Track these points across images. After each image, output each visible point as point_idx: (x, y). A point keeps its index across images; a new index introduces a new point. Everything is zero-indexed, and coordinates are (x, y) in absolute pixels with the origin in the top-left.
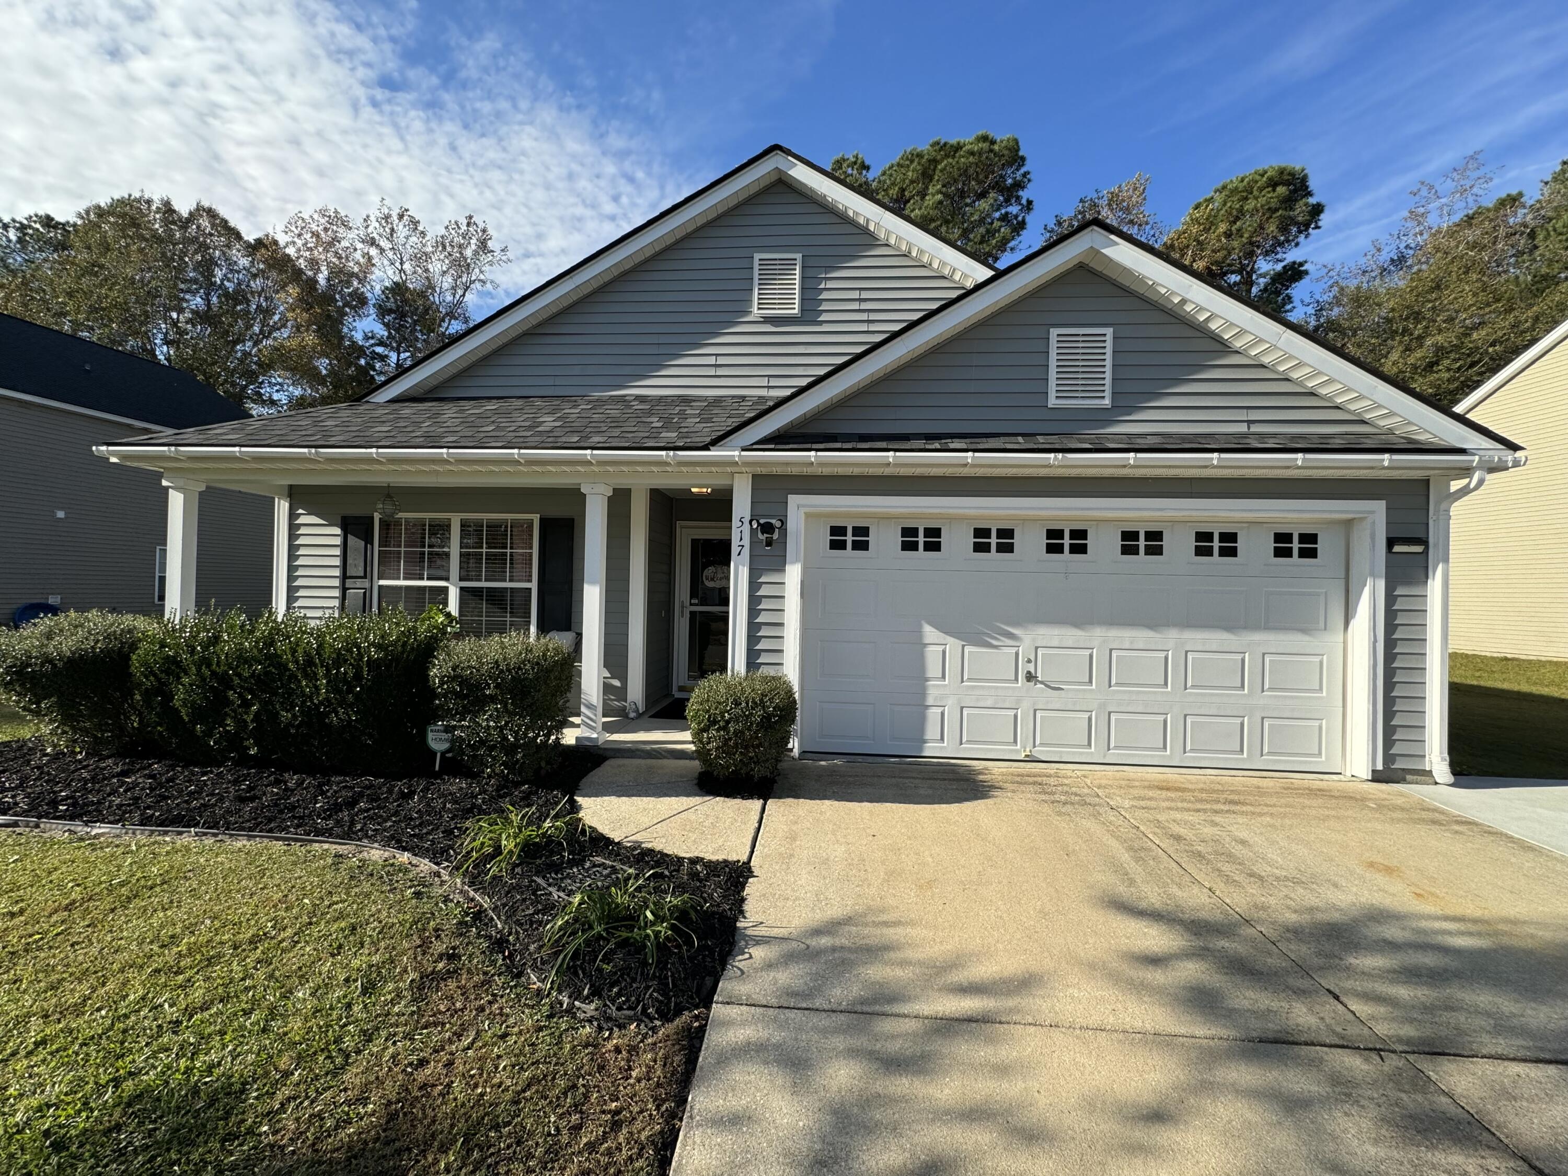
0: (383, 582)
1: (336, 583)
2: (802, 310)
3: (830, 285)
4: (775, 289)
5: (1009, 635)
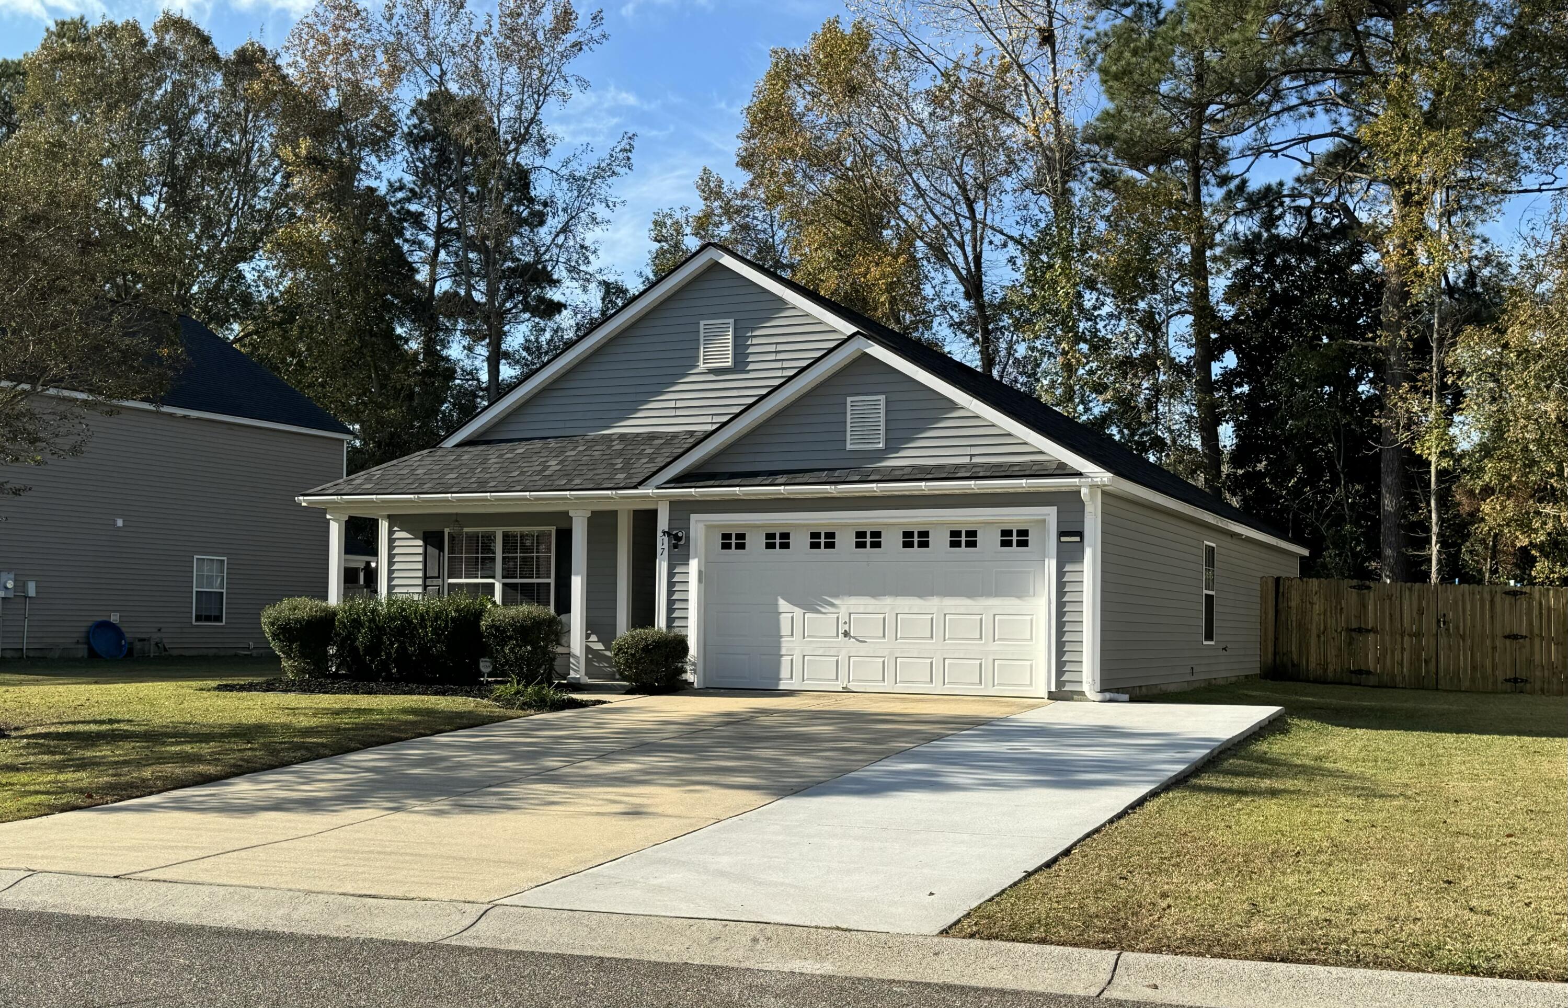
0: (451, 581)
1: (420, 582)
2: (735, 362)
3: (755, 341)
4: (714, 347)
5: (832, 605)
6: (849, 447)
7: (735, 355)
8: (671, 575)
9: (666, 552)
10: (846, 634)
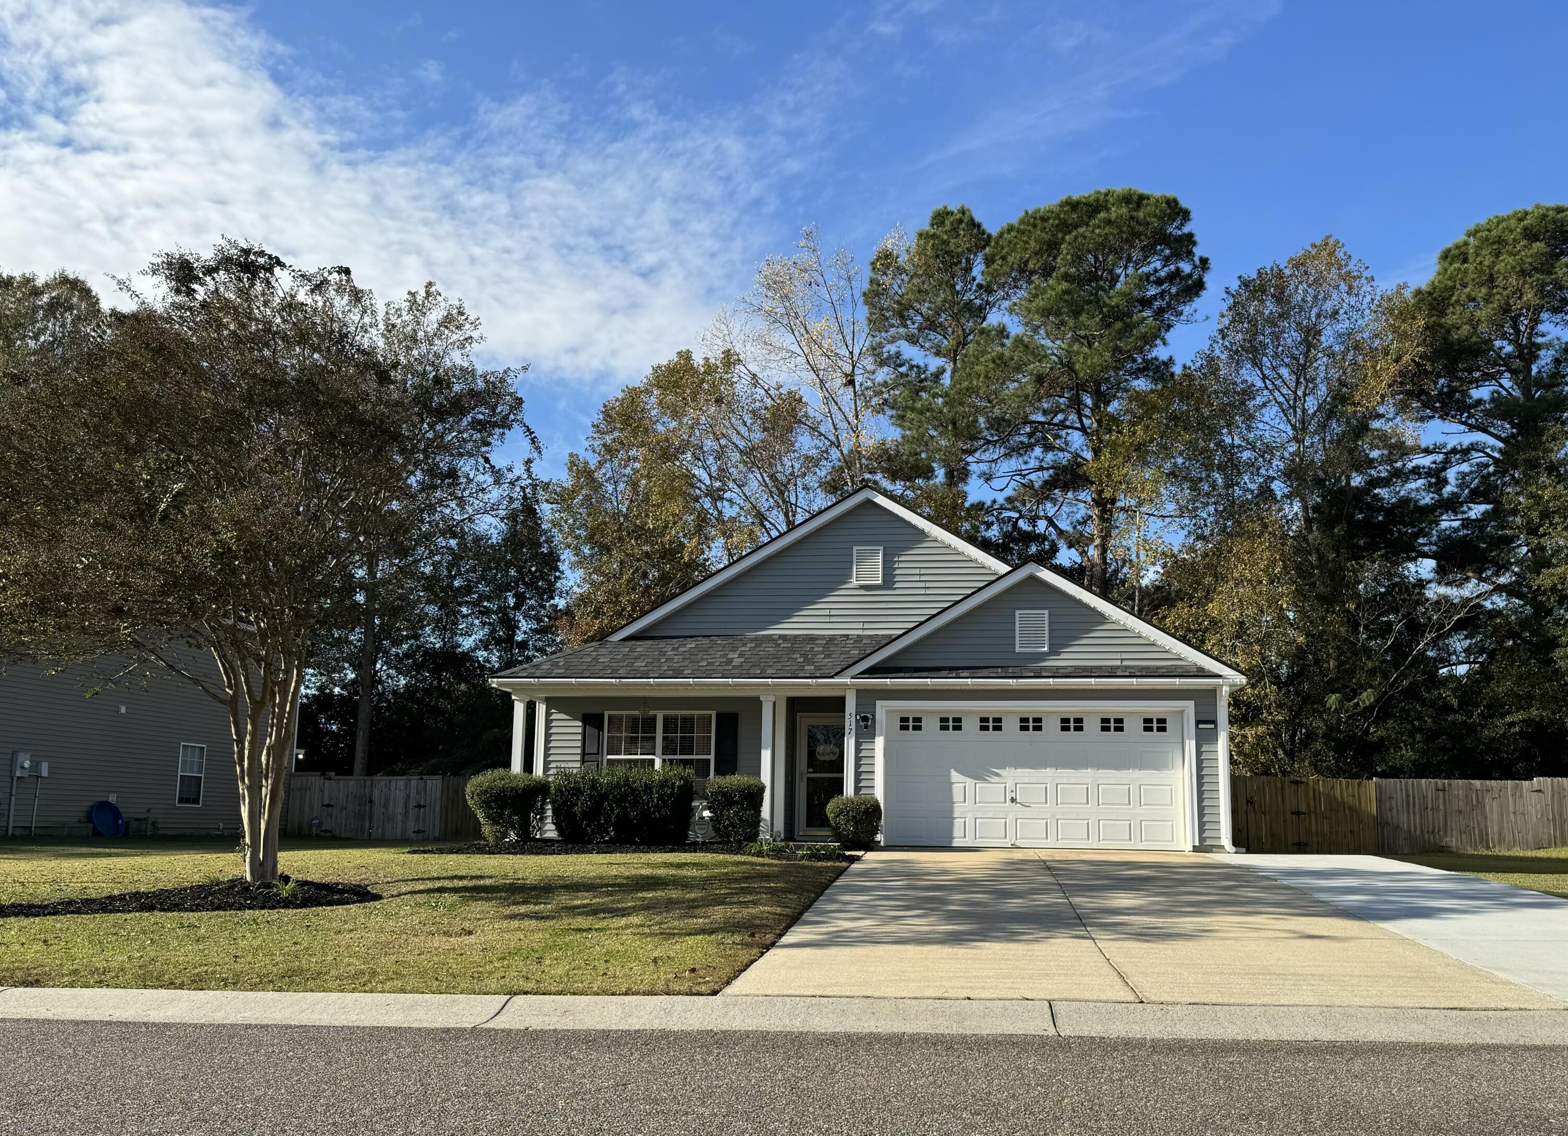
0: (610, 757)
1: (578, 758)
2: (884, 581)
3: (901, 565)
4: (866, 566)
5: (998, 775)
6: (1018, 649)
7: (884, 575)
8: (858, 750)
9: (853, 732)
10: (1013, 800)
